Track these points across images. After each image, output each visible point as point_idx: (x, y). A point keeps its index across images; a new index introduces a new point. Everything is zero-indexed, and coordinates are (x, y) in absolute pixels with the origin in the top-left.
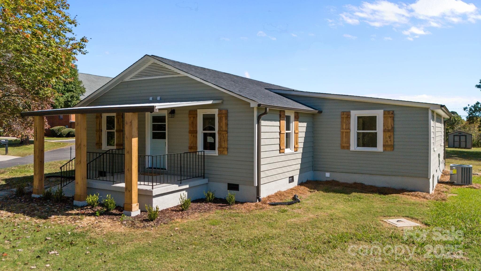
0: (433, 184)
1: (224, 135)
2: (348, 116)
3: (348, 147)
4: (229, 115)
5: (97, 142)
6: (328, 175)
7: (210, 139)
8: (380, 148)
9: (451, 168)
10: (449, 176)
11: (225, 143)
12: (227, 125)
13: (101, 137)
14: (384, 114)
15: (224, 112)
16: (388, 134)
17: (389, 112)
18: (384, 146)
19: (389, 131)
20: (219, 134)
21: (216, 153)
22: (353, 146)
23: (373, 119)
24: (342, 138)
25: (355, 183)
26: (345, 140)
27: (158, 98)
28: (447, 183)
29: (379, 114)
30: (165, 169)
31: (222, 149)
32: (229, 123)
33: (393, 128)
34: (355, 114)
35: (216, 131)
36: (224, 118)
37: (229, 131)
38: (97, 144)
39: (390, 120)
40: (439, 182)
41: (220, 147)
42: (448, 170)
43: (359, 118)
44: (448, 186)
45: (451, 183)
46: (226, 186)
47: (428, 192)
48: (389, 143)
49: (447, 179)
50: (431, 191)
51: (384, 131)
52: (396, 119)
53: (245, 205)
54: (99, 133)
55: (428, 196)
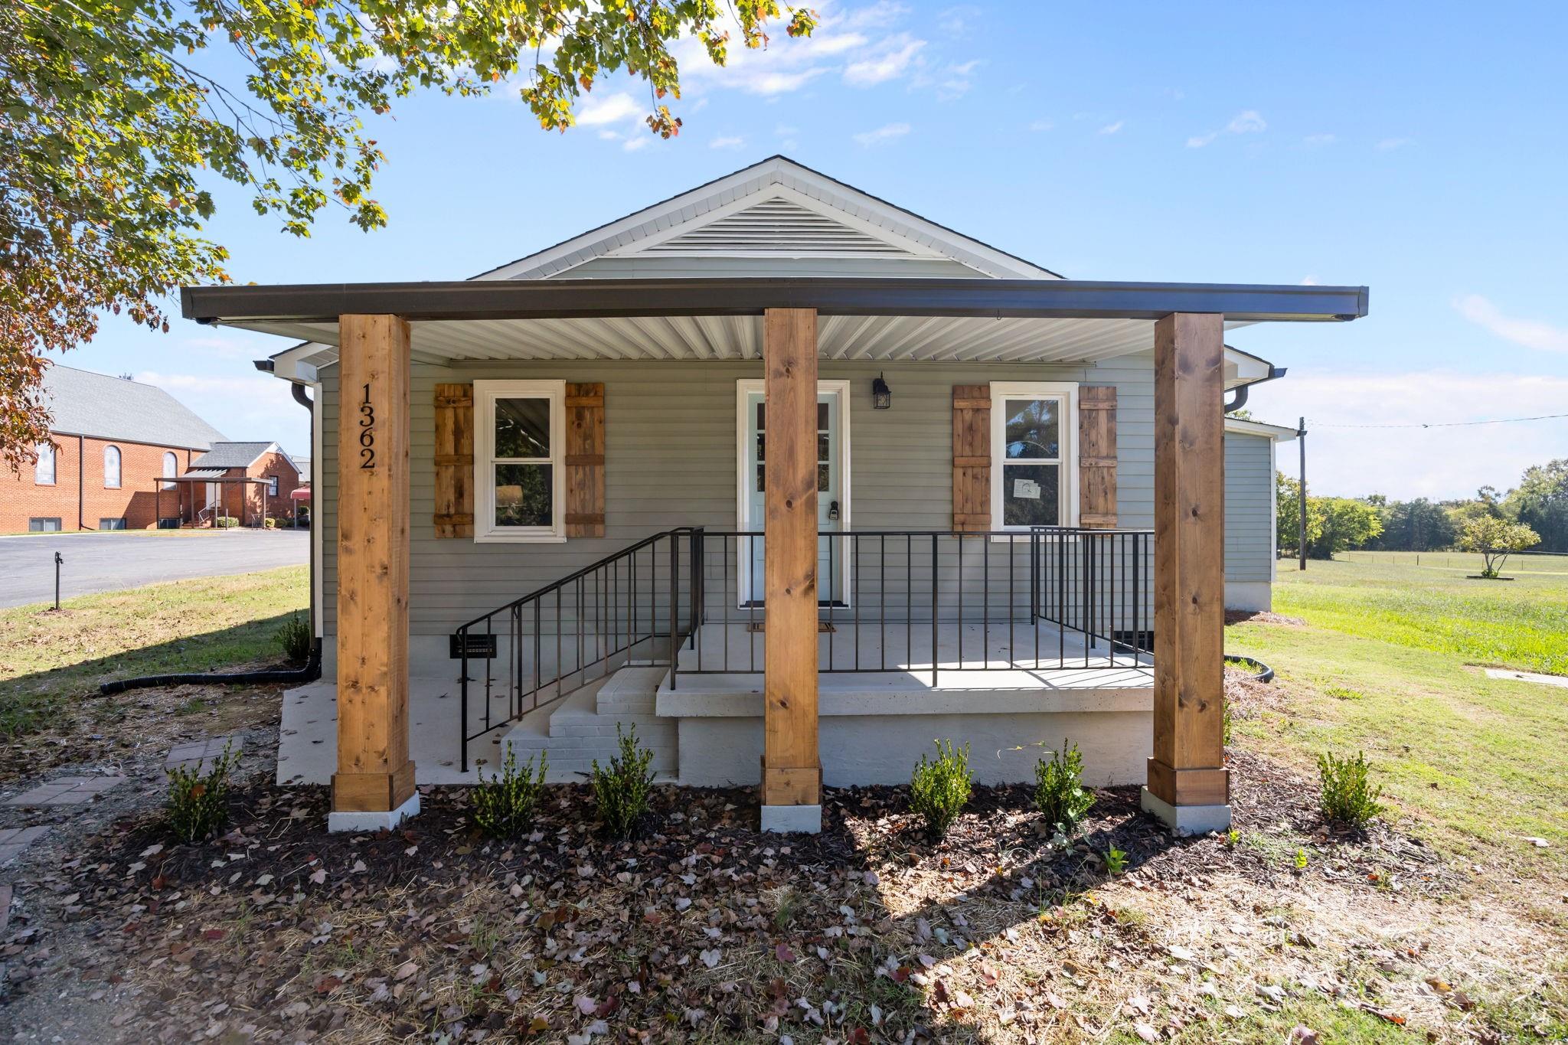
1: (1105, 470)
4: (1121, 403)
5: (444, 512)
7: (1024, 489)
11: (1106, 500)
12: (1115, 436)
13: (466, 486)
15: (1102, 393)
20: (1085, 469)
30: (839, 603)
31: (1096, 521)
32: (1120, 430)
35: (1069, 459)
36: (1103, 417)
37: (1120, 457)
38: (440, 518)
41: (1087, 511)
54: (452, 469)
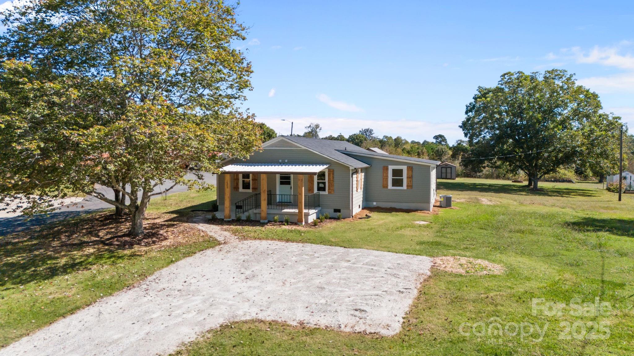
0: (432, 207)
1: (332, 183)
2: (387, 169)
3: (387, 187)
4: (335, 172)
6: (375, 203)
7: (321, 185)
8: (405, 187)
9: (441, 197)
10: (439, 203)
11: (332, 187)
12: (333, 177)
13: (238, 183)
14: (407, 168)
15: (331, 170)
16: (410, 179)
17: (410, 167)
18: (407, 186)
19: (410, 178)
20: (329, 182)
21: (326, 193)
22: (390, 186)
23: (401, 171)
24: (383, 181)
25: (391, 208)
26: (385, 183)
27: (286, 161)
28: (438, 207)
29: (404, 168)
30: (291, 203)
31: (330, 191)
33: (412, 176)
34: (391, 168)
35: (327, 180)
36: (332, 174)
37: (335, 180)
38: (234, 188)
39: (410, 172)
40: (434, 206)
41: (329, 189)
42: (439, 199)
43: (393, 170)
44: (438, 208)
45: (440, 207)
46: (333, 210)
47: (429, 211)
48: (410, 184)
49: (438, 204)
50: (431, 211)
51: (407, 178)
52: (413, 171)
53: (346, 220)
54: (236, 181)
55: (430, 213)
